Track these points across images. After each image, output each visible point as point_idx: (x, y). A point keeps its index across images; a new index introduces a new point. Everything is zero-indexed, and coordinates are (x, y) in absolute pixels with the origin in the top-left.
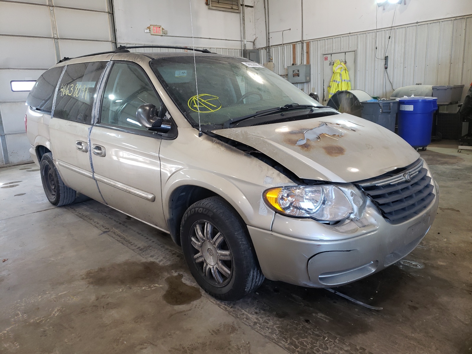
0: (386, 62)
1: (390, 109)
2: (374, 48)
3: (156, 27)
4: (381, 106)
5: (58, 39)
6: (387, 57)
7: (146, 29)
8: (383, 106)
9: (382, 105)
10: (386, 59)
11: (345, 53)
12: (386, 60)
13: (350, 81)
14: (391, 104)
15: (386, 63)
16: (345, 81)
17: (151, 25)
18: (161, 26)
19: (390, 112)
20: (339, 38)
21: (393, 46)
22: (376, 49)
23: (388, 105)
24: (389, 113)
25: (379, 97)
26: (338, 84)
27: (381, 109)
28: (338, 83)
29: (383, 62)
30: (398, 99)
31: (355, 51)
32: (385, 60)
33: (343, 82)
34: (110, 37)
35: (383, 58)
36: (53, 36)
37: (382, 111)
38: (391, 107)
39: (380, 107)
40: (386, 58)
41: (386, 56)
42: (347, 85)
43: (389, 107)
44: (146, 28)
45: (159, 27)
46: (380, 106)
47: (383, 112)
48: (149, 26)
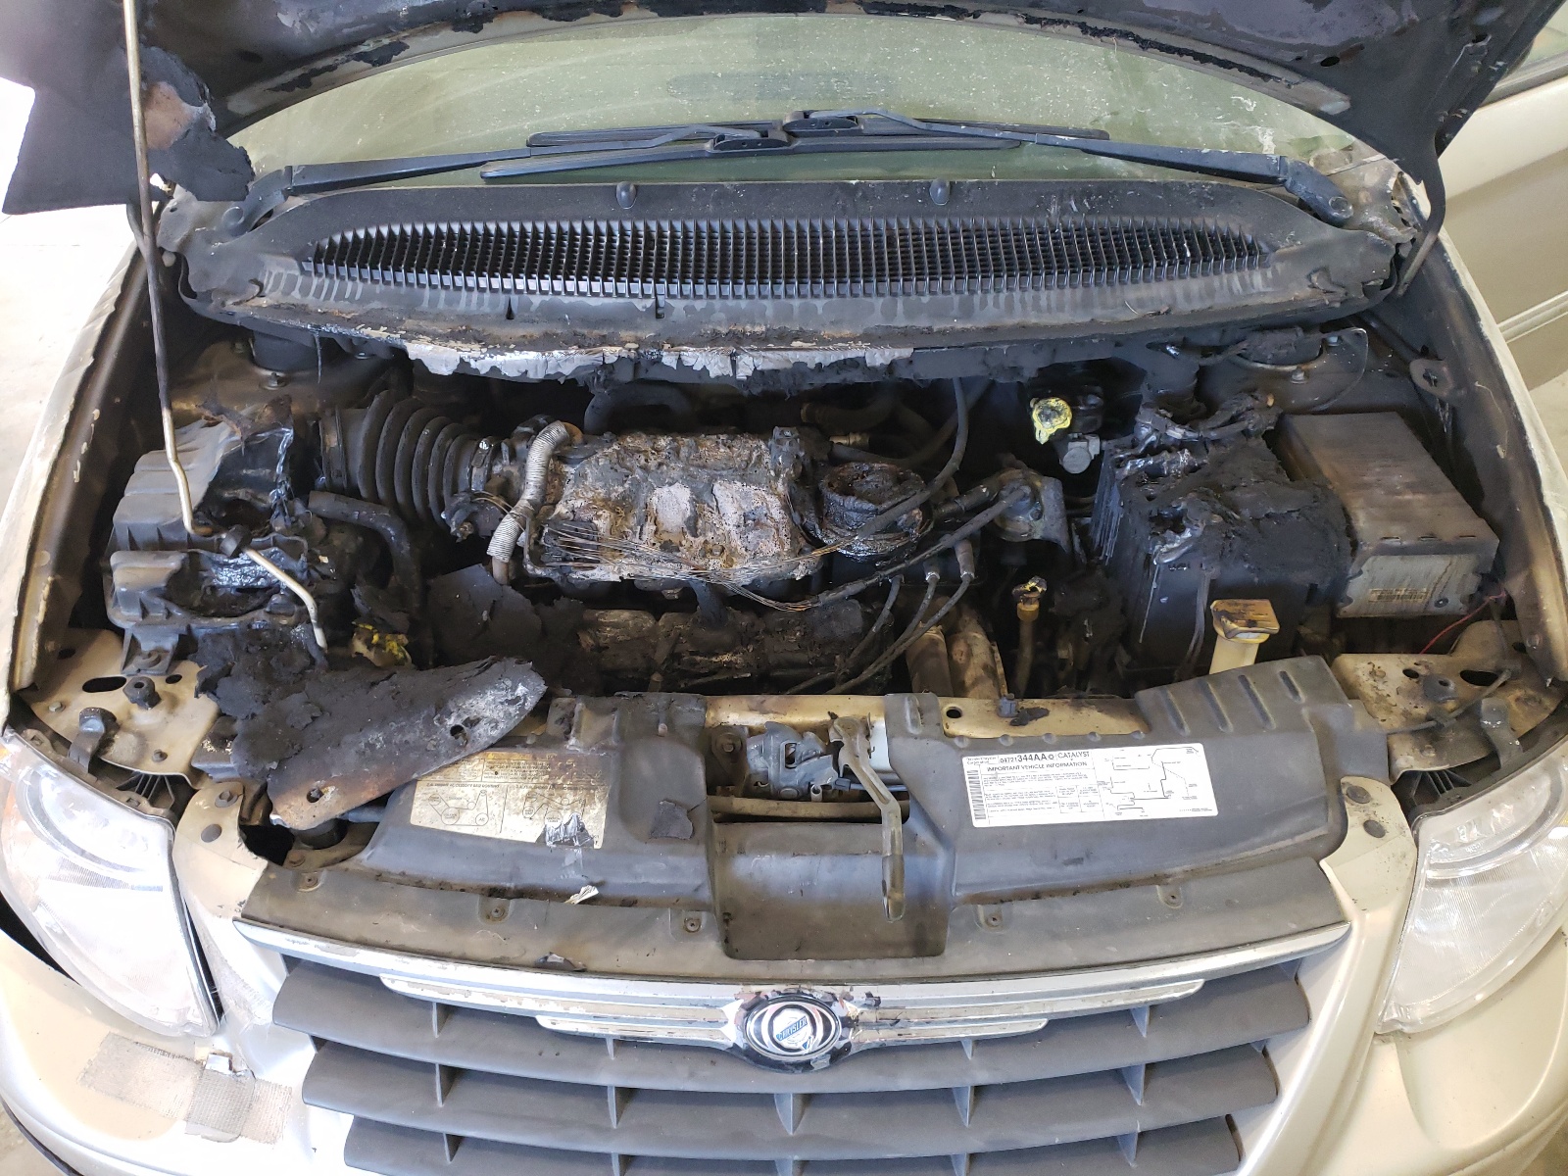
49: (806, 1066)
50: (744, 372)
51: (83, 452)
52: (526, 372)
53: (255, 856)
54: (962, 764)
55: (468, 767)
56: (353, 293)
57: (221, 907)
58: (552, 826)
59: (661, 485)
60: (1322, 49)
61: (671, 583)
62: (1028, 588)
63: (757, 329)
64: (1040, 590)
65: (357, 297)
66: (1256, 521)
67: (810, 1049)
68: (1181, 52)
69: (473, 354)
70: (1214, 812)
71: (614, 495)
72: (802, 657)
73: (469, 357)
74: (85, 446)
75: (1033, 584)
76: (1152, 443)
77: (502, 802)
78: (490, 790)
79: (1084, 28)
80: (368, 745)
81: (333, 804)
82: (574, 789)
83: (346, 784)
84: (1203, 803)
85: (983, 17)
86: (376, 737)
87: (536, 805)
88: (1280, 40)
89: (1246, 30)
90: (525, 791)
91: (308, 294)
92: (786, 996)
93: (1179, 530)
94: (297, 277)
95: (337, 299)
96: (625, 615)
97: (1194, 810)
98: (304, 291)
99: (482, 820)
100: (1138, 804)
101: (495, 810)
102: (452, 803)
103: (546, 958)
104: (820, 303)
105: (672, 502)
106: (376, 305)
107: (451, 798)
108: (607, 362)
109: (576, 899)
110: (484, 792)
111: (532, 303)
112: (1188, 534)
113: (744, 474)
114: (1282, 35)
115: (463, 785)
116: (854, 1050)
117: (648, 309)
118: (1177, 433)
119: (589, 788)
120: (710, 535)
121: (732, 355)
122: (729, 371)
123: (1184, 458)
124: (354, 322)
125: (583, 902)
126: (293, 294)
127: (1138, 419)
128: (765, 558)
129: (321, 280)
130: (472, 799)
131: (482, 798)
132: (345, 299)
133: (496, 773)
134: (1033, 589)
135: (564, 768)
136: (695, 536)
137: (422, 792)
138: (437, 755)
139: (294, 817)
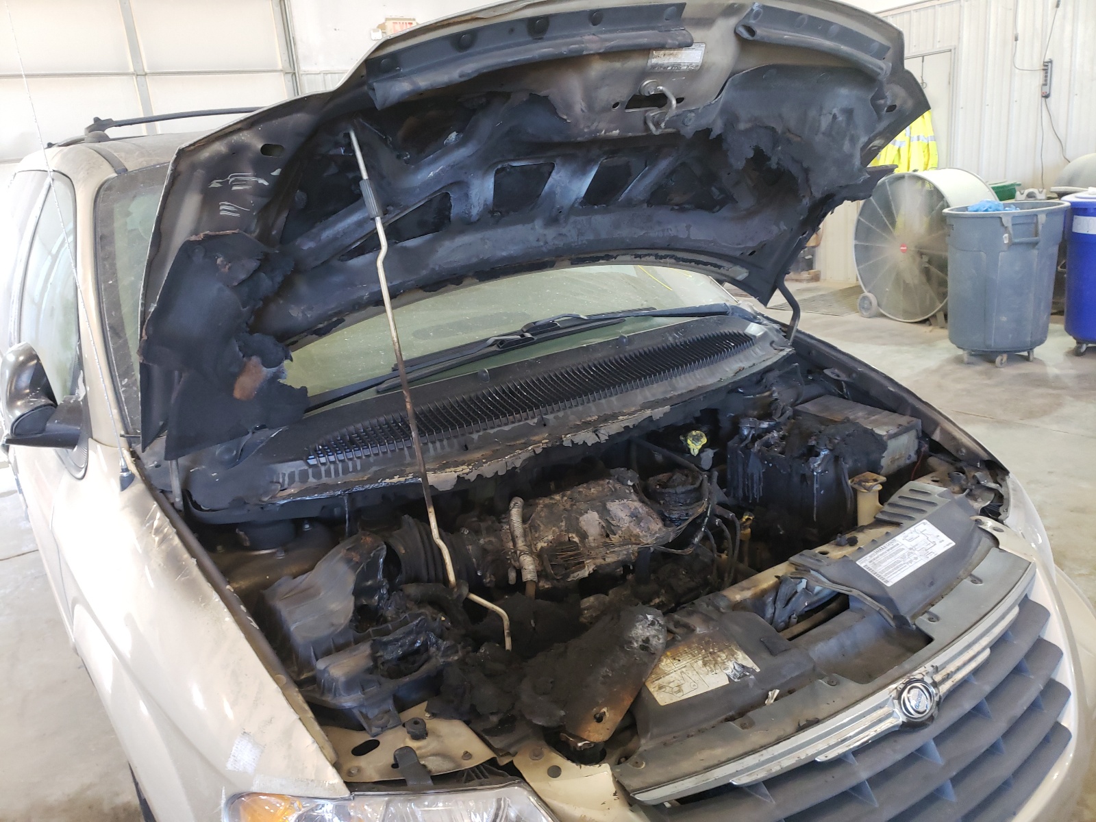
0: (1046, 76)
1: (1036, 234)
2: (1010, 38)
3: (401, 22)
4: (1006, 224)
5: (146, 74)
6: (1051, 62)
7: (375, 31)
8: (1013, 225)
9: (1010, 220)
10: (1045, 70)
11: (923, 57)
12: (1047, 73)
13: (935, 138)
14: (1042, 219)
15: (1046, 80)
16: (918, 140)
17: (387, 19)
18: (414, 20)
19: (1036, 244)
20: (906, 16)
21: (1068, 28)
22: (1016, 39)
23: (1029, 221)
24: (1034, 244)
25: (1019, 185)
26: (899, 150)
27: (1006, 235)
28: (898, 147)
29: (1039, 78)
30: (1066, 201)
31: (950, 51)
32: (1042, 74)
33: (914, 143)
34: (280, 61)
35: (1038, 65)
36: (131, 70)
37: (1010, 239)
38: (1040, 227)
39: (1002, 229)
40: (1047, 67)
41: (1047, 60)
42: (926, 151)
43: (1033, 226)
44: (375, 27)
45: (408, 22)
46: (1003, 225)
47: (1012, 244)
48: (382, 21)
49: (932, 718)
50: (604, 438)
51: (245, 611)
52: (497, 472)
53: (598, 765)
54: (859, 566)
55: (663, 664)
56: (355, 467)
57: (604, 803)
58: (729, 671)
59: (582, 514)
60: (749, 248)
61: (618, 563)
62: (744, 520)
63: (594, 418)
64: (751, 518)
65: (359, 468)
66: (843, 440)
67: (929, 708)
68: (691, 261)
69: (464, 471)
70: (954, 544)
71: (563, 528)
72: (693, 584)
73: (463, 474)
74: (242, 607)
75: (747, 517)
76: (753, 434)
77: (695, 673)
78: (684, 670)
79: (657, 256)
80: (604, 677)
81: (613, 717)
82: (720, 650)
83: (611, 702)
84: (942, 543)
85: (618, 258)
86: (605, 670)
87: (712, 666)
88: (736, 246)
89: (726, 244)
90: (700, 663)
91: (321, 478)
92: (906, 684)
93: (817, 455)
94: (307, 470)
95: (344, 473)
96: (592, 599)
97: (948, 545)
98: (317, 475)
99: (694, 685)
100: (930, 551)
101: (695, 678)
102: (671, 685)
103: (799, 725)
104: (613, 399)
105: (591, 521)
106: (374, 469)
107: (670, 683)
108: (537, 453)
109: (770, 701)
110: (682, 672)
111: (473, 439)
112: (823, 453)
113: (616, 495)
114: (737, 245)
115: (669, 674)
116: (943, 698)
117: (536, 424)
118: (765, 425)
119: (727, 647)
120: (620, 532)
121: (594, 432)
122: (598, 440)
123: (775, 434)
124: (370, 481)
125: (776, 700)
126: (309, 480)
127: (740, 426)
128: (656, 533)
129: (327, 467)
130: (680, 678)
131: (684, 675)
132: (350, 472)
133: (679, 661)
134: (748, 519)
135: (708, 643)
136: (615, 535)
137: (652, 688)
138: (645, 664)
139: (596, 735)
